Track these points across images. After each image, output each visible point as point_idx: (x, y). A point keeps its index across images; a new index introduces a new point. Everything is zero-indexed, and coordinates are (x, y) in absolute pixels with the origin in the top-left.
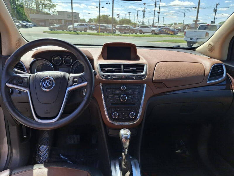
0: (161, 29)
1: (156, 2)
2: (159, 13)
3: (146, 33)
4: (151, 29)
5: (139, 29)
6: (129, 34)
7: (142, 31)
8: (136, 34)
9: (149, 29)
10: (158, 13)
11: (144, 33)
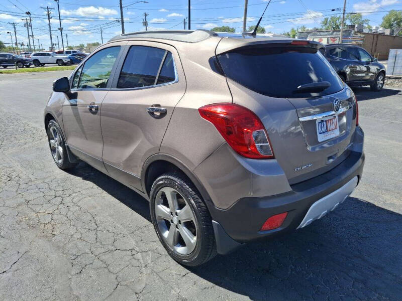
0: (72, 55)
1: (49, 10)
2: (61, 29)
3: (45, 65)
4: (55, 56)
5: (33, 59)
6: (16, 68)
7: (39, 62)
8: (28, 67)
9: (50, 57)
10: (59, 29)
11: (43, 65)
